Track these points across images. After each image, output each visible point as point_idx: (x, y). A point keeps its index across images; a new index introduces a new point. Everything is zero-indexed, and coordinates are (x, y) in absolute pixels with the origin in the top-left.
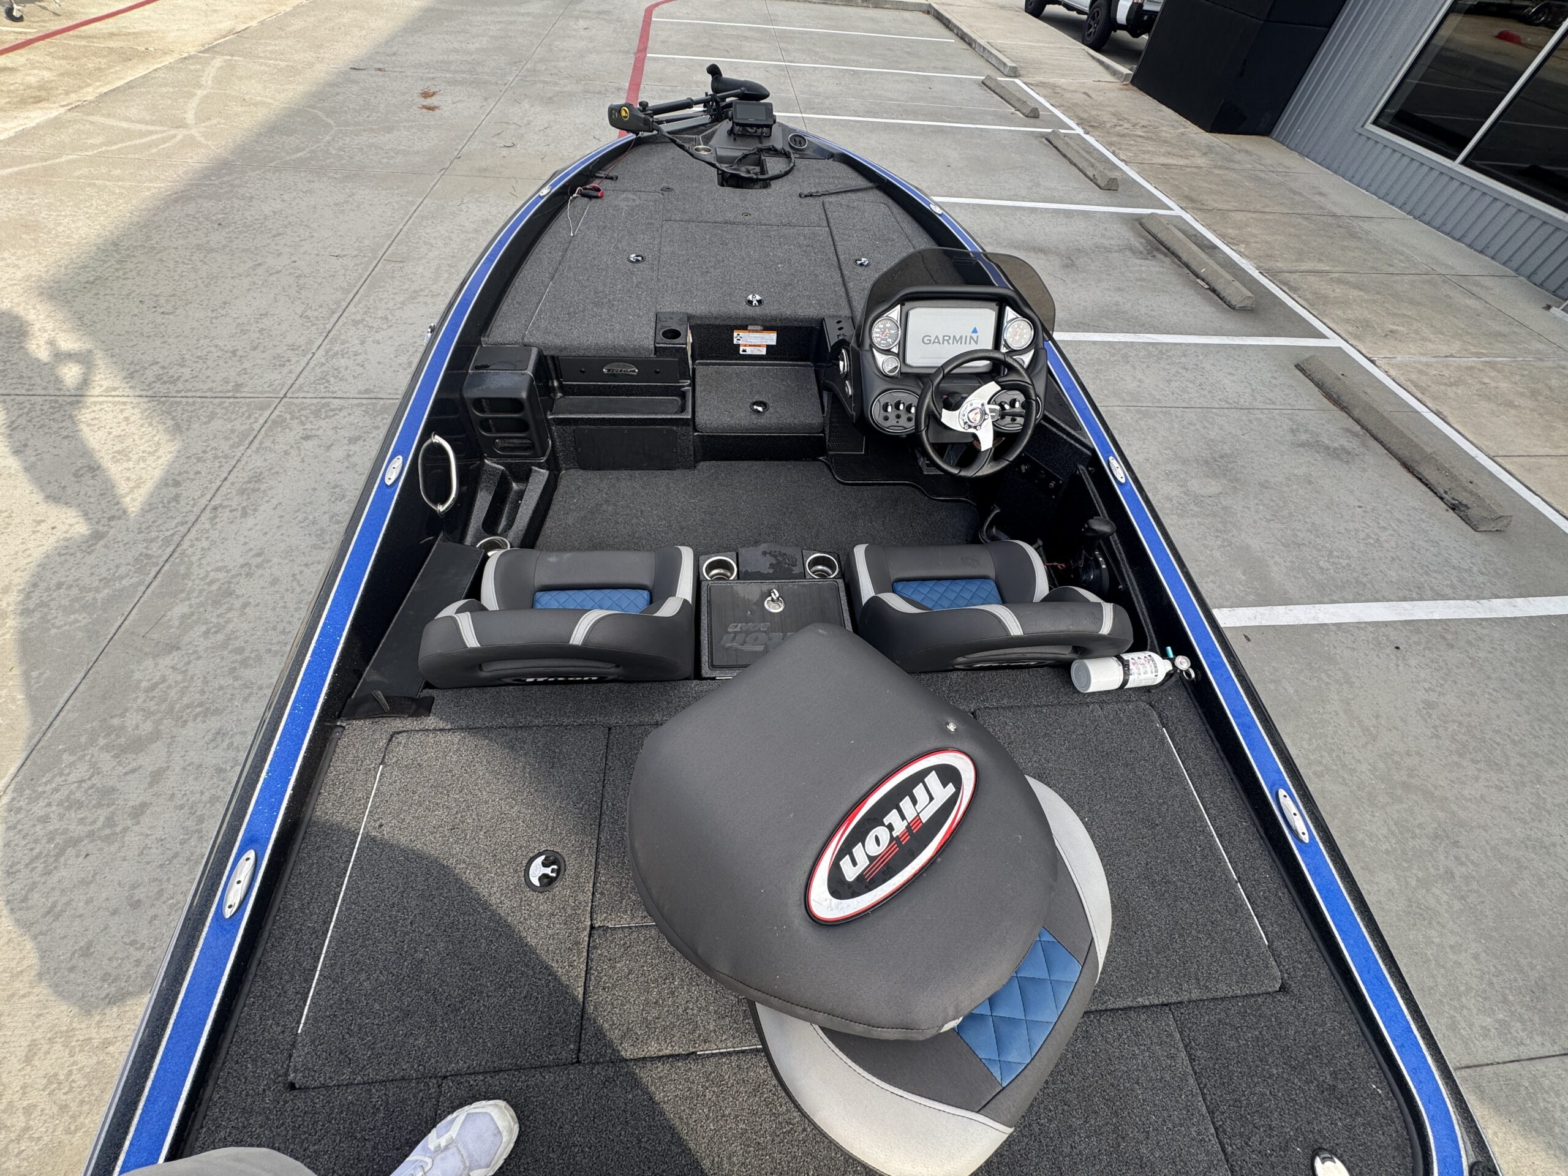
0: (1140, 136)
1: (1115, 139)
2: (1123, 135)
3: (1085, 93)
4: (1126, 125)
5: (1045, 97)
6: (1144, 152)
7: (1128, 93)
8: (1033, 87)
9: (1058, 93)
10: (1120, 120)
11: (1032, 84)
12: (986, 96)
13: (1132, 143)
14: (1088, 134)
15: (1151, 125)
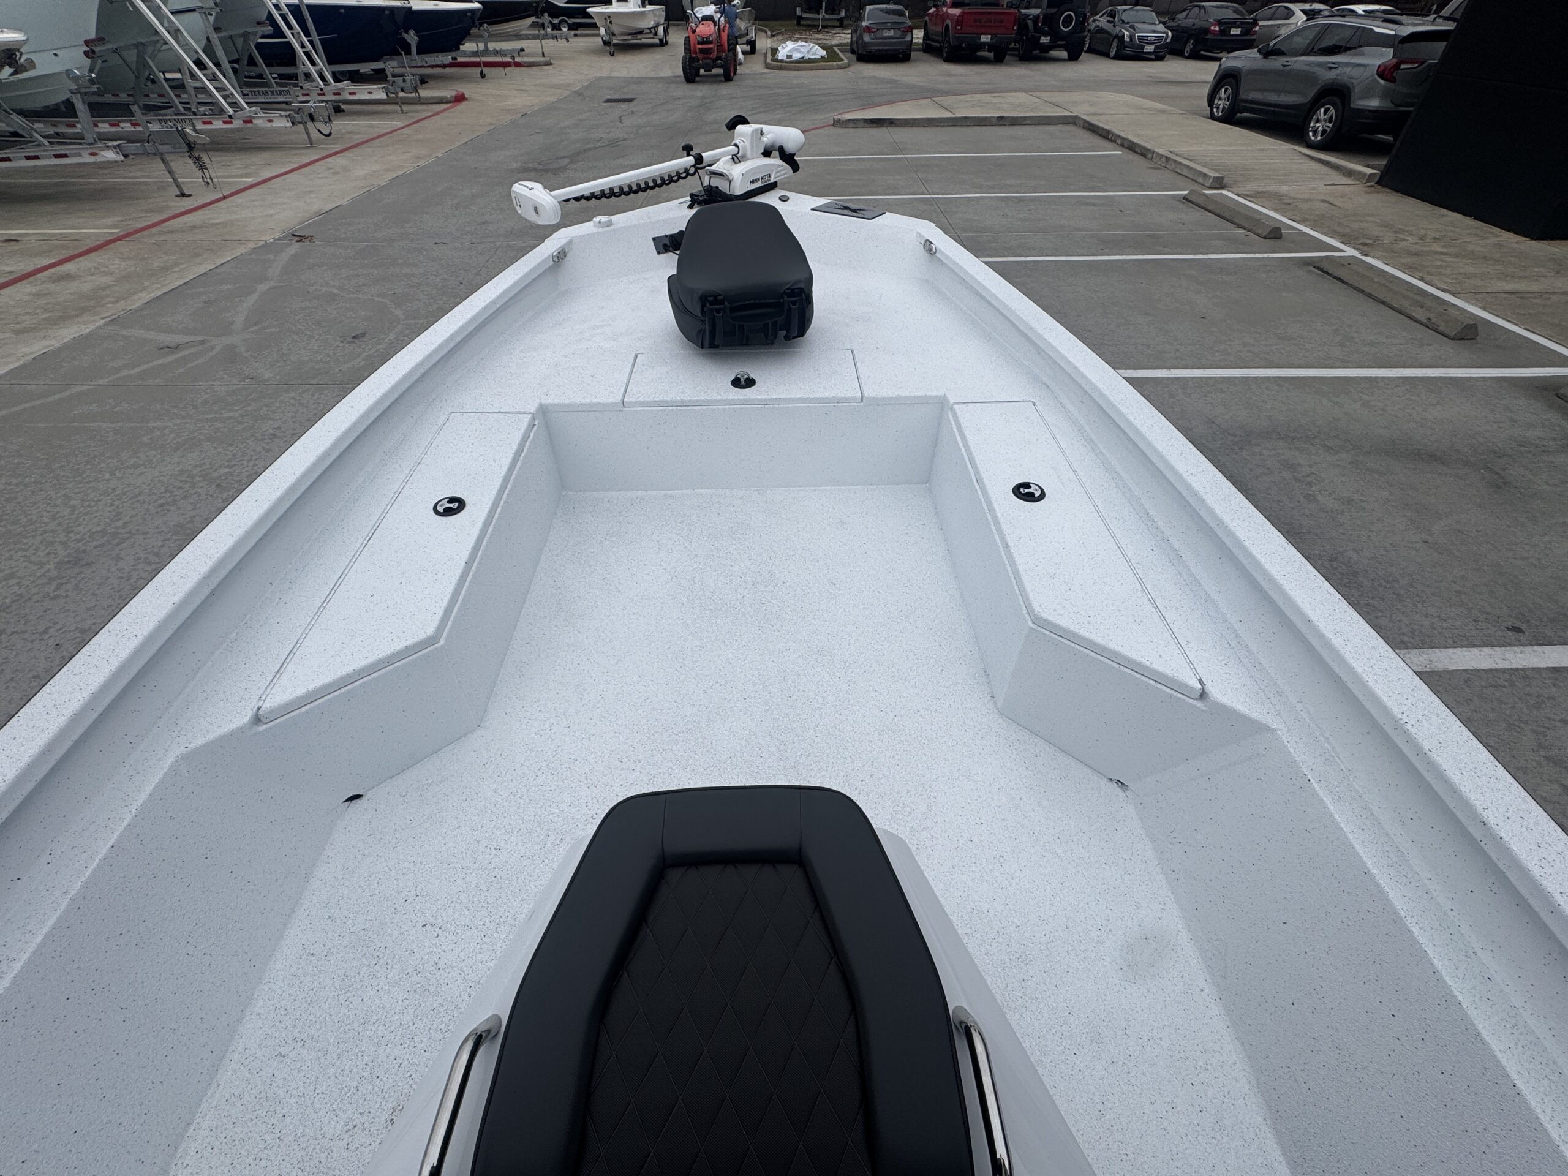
0: (1443, 254)
1: (1410, 260)
2: (1417, 254)
3: (1323, 201)
4: (1410, 239)
5: (1275, 210)
6: (1467, 276)
7: (1380, 196)
8: (1252, 199)
9: (1289, 204)
10: (1396, 232)
11: (1248, 196)
12: (1196, 215)
13: (1439, 263)
14: (1366, 255)
15: (1445, 236)
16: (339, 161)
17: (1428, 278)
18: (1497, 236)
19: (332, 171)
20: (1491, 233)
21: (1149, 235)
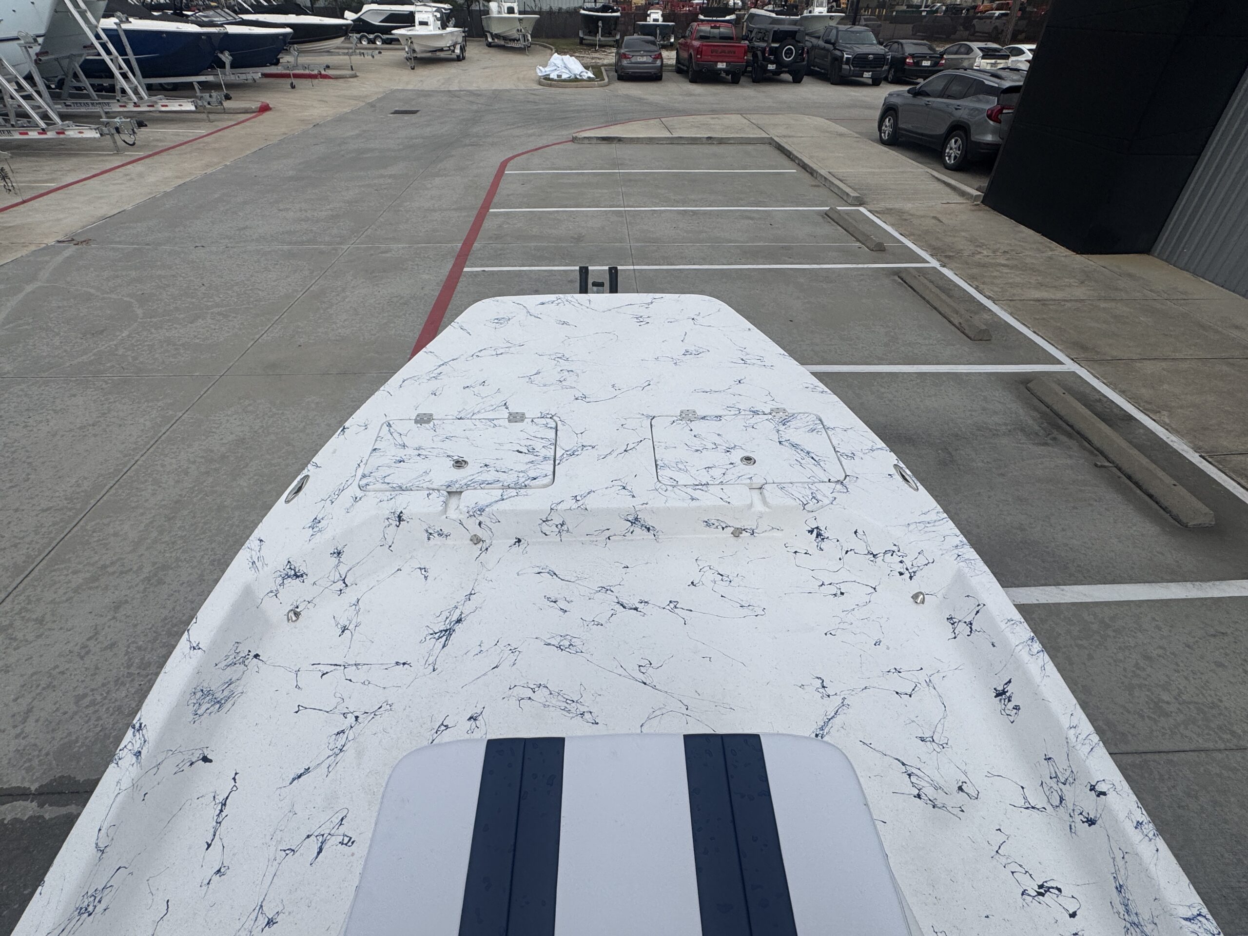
0: (1004, 265)
1: (975, 271)
2: (984, 266)
4: (985, 253)
5: (892, 225)
6: (1013, 285)
7: (981, 214)
8: (878, 215)
9: (906, 220)
10: (977, 246)
11: (877, 212)
12: (829, 229)
13: (995, 274)
14: (944, 266)
15: (1012, 250)
16: (138, 167)
17: (981, 286)
18: (1052, 250)
19: (128, 177)
20: (1049, 247)
21: (782, 247)
